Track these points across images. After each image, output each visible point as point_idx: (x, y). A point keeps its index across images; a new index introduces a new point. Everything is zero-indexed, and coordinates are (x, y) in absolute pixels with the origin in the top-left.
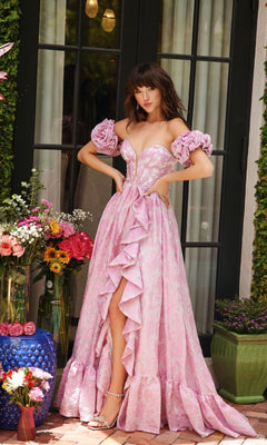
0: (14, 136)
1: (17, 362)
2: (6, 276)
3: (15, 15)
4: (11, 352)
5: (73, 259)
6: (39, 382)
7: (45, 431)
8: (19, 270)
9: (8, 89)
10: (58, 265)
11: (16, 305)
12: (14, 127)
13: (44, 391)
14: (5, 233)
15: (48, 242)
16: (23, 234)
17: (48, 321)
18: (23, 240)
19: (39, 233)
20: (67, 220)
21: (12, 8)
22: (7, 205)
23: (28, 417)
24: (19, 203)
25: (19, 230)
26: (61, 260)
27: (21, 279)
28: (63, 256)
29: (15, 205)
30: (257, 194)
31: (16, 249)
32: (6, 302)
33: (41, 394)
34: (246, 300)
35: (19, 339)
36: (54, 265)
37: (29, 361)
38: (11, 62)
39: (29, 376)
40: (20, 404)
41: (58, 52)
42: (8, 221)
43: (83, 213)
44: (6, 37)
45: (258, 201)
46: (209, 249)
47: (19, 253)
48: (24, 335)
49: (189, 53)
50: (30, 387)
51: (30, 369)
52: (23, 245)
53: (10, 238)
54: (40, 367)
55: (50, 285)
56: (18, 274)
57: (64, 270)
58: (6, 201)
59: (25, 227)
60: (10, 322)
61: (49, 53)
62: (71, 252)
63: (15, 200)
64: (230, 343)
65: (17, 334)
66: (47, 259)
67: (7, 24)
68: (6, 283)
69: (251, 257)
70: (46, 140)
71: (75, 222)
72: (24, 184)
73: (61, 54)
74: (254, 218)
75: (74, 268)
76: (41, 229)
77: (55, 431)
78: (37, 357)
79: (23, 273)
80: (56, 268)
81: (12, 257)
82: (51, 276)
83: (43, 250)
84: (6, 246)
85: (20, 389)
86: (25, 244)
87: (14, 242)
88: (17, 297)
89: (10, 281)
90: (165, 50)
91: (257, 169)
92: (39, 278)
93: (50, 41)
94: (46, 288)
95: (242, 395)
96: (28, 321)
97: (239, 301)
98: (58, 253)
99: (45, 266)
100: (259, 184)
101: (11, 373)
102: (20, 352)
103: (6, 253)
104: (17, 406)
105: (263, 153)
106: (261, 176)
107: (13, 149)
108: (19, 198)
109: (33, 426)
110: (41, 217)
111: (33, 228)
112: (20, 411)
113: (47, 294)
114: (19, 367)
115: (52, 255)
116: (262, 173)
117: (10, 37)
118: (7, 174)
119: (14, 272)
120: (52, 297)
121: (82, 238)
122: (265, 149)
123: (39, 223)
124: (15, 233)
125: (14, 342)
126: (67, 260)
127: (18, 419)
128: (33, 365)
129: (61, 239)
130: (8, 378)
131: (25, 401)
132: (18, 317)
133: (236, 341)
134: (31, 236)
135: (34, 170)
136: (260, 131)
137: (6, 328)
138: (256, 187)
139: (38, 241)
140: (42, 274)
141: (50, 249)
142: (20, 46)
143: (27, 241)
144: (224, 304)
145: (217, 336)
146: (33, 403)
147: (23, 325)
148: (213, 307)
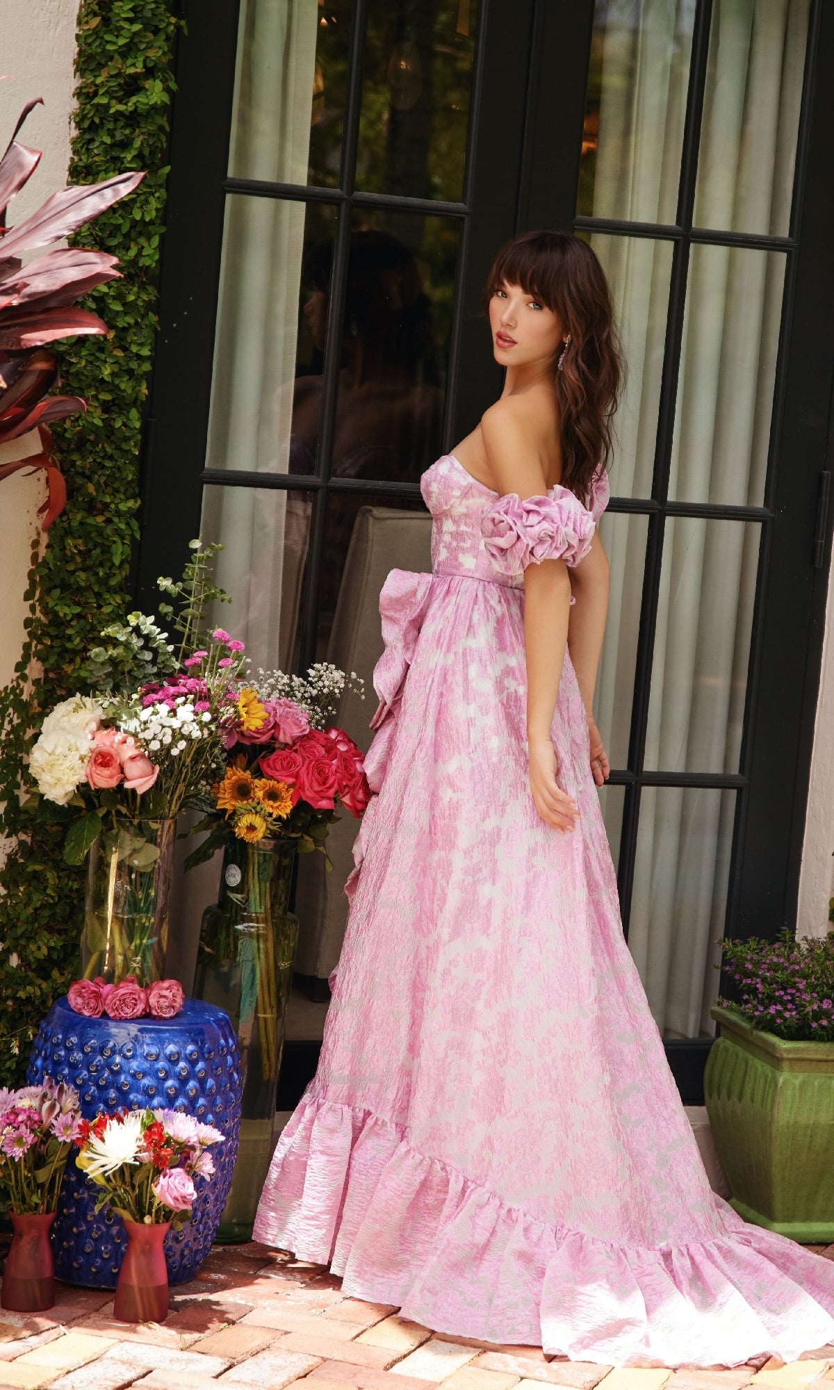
0: (143, 446)
1: (123, 1095)
2: (102, 846)
3: (156, 93)
4: (108, 1065)
5: (301, 807)
6: (183, 1155)
7: (201, 1297)
8: (141, 830)
9: (129, 308)
10: (257, 821)
11: (129, 929)
12: (144, 418)
13: (199, 1183)
14: (108, 724)
15: (232, 755)
16: (154, 728)
17: (225, 979)
18: (155, 746)
19: (202, 726)
20: (290, 694)
21: (150, 72)
22: (112, 641)
23: (148, 1252)
24: (148, 638)
25: (145, 714)
26: (268, 806)
27: (148, 856)
28: (272, 795)
29: (137, 643)
31: (133, 769)
32: (103, 921)
33: (189, 1189)
34: (813, 944)
35: (133, 1028)
36: (245, 821)
37: (160, 1091)
38: (141, 229)
39: (152, 1131)
40: (126, 1215)
41: (287, 204)
42: (116, 690)
43: (338, 675)
44: (129, 156)
46: (713, 795)
47: (141, 780)
48: (147, 1016)
49: (670, 220)
50: (159, 1168)
51: (159, 1115)
52: (154, 758)
53: (119, 737)
54: (190, 1110)
55: (234, 876)
56: (139, 842)
57: (274, 835)
58: (110, 630)
59: (163, 709)
60: (109, 978)
61: (260, 207)
62: (297, 786)
63: (137, 630)
64: (760, 1066)
65: (128, 1012)
66: (226, 802)
67: (133, 119)
68: (103, 865)
70: (242, 460)
71: (315, 700)
72: (165, 583)
73: (296, 212)
75: (306, 830)
76: (207, 717)
77: (228, 1298)
78: (183, 1081)
79: (153, 839)
80: (251, 828)
81: (121, 793)
82: (238, 852)
83: (215, 776)
84: (104, 759)
85: (126, 1172)
86: (161, 758)
87: (129, 750)
88: (134, 907)
89: (114, 860)
90: (603, 209)
92: (203, 855)
93: (263, 173)
94: (225, 886)
95: (789, 1219)
96: (162, 979)
97: (792, 945)
98: (259, 787)
99: (223, 822)
101: (102, 1124)
102: (134, 1065)
103: (103, 780)
104: (120, 1221)
107: (141, 481)
108: (147, 624)
109: (162, 1278)
110: (210, 682)
111: (186, 712)
112: (127, 1236)
113: (224, 902)
114: (129, 1107)
115: (243, 791)
117: (139, 156)
118: (119, 552)
119: (126, 837)
120: (239, 913)
121: (331, 748)
123: (202, 697)
124: (133, 725)
125: (121, 1034)
126: (285, 809)
127: (120, 1258)
128: (170, 1103)
129: (269, 747)
130: (93, 1139)
131: (142, 1206)
132: (136, 963)
133: (775, 1060)
134: (177, 735)
135: (196, 544)
137: (97, 996)
139: (199, 750)
140: (213, 843)
141: (235, 774)
142: (169, 184)
143: (166, 749)
144: (747, 951)
145: (724, 1042)
146: (166, 1214)
147: (147, 987)
148: (718, 960)
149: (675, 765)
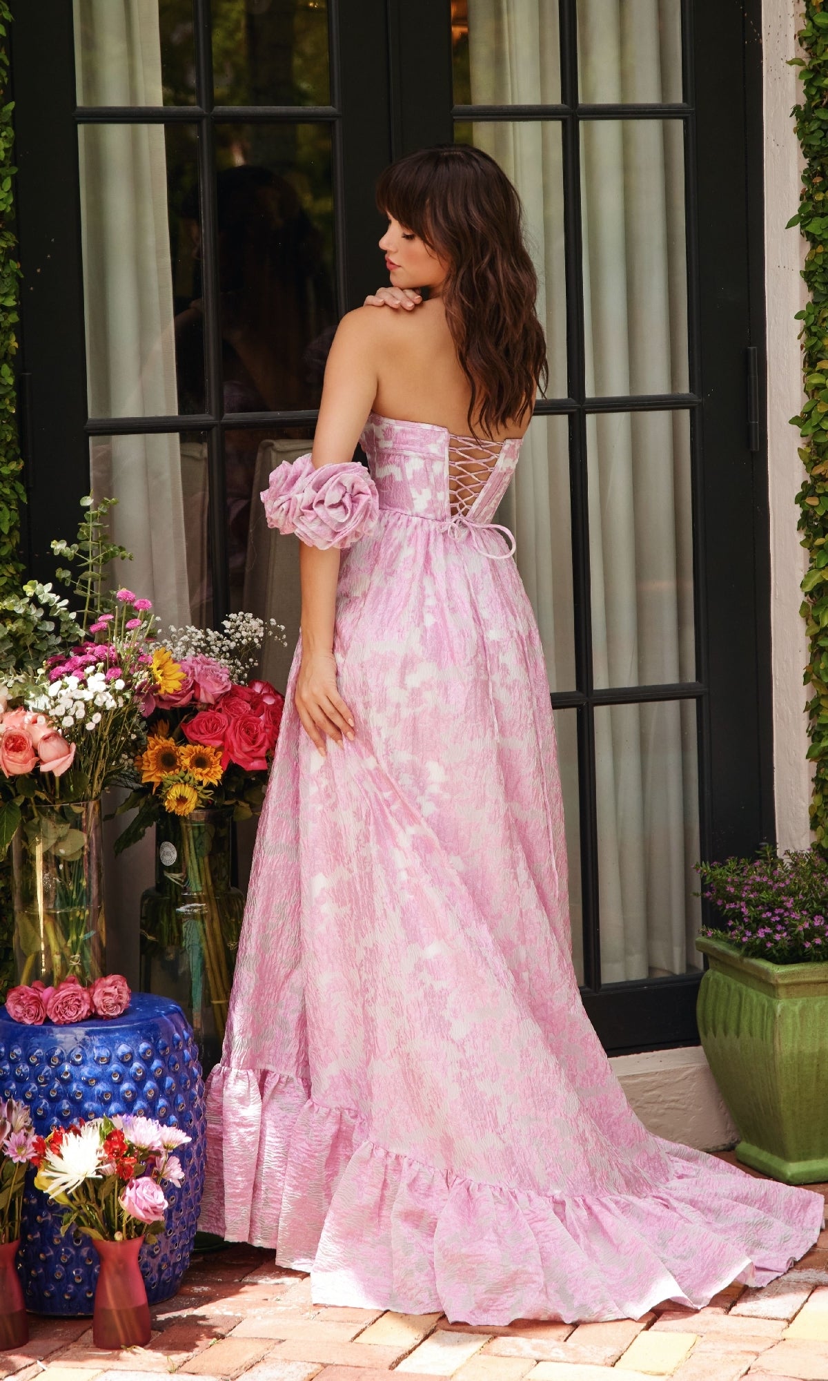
0: (20, 403)
1: (77, 1105)
2: (24, 838)
4: (57, 1074)
5: (232, 771)
6: (148, 1162)
7: (185, 1313)
8: (64, 816)
10: (188, 792)
11: (64, 925)
12: (17, 373)
13: (169, 1190)
14: (16, 704)
15: (152, 723)
16: (65, 703)
17: (172, 968)
18: (68, 722)
19: (116, 694)
20: (206, 649)
22: (9, 615)
23: (123, 1272)
24: (47, 608)
25: (54, 689)
26: (197, 774)
27: (74, 844)
28: (200, 762)
29: (36, 614)
30: (806, 521)
31: (47, 751)
32: (34, 918)
33: (159, 1198)
34: (796, 857)
35: (80, 1032)
36: (175, 792)
37: (116, 1096)
39: (113, 1141)
40: (95, 1234)
41: (144, 128)
42: (19, 667)
43: (256, 623)
45: (808, 543)
46: (672, 707)
47: (57, 761)
48: (93, 1017)
49: (555, 99)
50: (124, 1180)
51: (118, 1122)
52: (69, 736)
53: (29, 716)
54: (151, 1113)
55: (170, 855)
56: (64, 829)
57: (206, 805)
58: (6, 603)
59: (72, 681)
60: (48, 981)
61: (115, 134)
62: (225, 748)
63: (35, 600)
64: (755, 996)
65: (72, 1015)
66: (152, 775)
68: (27, 859)
69: (803, 722)
70: (128, 407)
71: (234, 653)
72: (59, 546)
73: (155, 136)
74: (801, 597)
75: (240, 795)
76: (120, 684)
77: (213, 1311)
78: (140, 1083)
79: (77, 825)
80: (182, 800)
81: (37, 778)
82: (171, 828)
83: (137, 748)
84: (16, 743)
85: (89, 1188)
86: (76, 735)
87: (41, 730)
88: (66, 900)
89: (39, 851)
90: (483, 96)
91: (799, 443)
92: (133, 835)
93: (114, 98)
94: (161, 867)
95: (804, 1156)
96: (105, 975)
97: (774, 862)
98: (185, 754)
99: (151, 796)
100: (808, 490)
101: (58, 1139)
102: (85, 1071)
103: (17, 765)
104: (89, 1241)
105: (813, 391)
106: (810, 464)
107: (22, 440)
108: (45, 592)
109: (141, 1298)
110: (120, 647)
111: (97, 682)
112: (98, 1256)
113: (162, 884)
114: (85, 1117)
115: (168, 761)
116: (816, 453)
118: (7, 519)
119: (49, 825)
120: (179, 895)
121: (256, 702)
122: (816, 379)
123: (112, 664)
124: (42, 702)
125: (68, 1040)
126: (215, 775)
127: (93, 1281)
128: (128, 1108)
129: (191, 710)
130: (50, 1156)
131: (110, 1222)
132: (75, 962)
133: (769, 987)
134: (91, 708)
135: (87, 501)
136: (798, 325)
137: (38, 1002)
138: (800, 499)
139: (116, 721)
140: (143, 820)
141: (158, 744)
142: (15, 120)
143: (80, 725)
144: (726, 873)
145: (714, 974)
146: (137, 1228)
147: (89, 986)
148: (697, 888)
149: (627, 679)
